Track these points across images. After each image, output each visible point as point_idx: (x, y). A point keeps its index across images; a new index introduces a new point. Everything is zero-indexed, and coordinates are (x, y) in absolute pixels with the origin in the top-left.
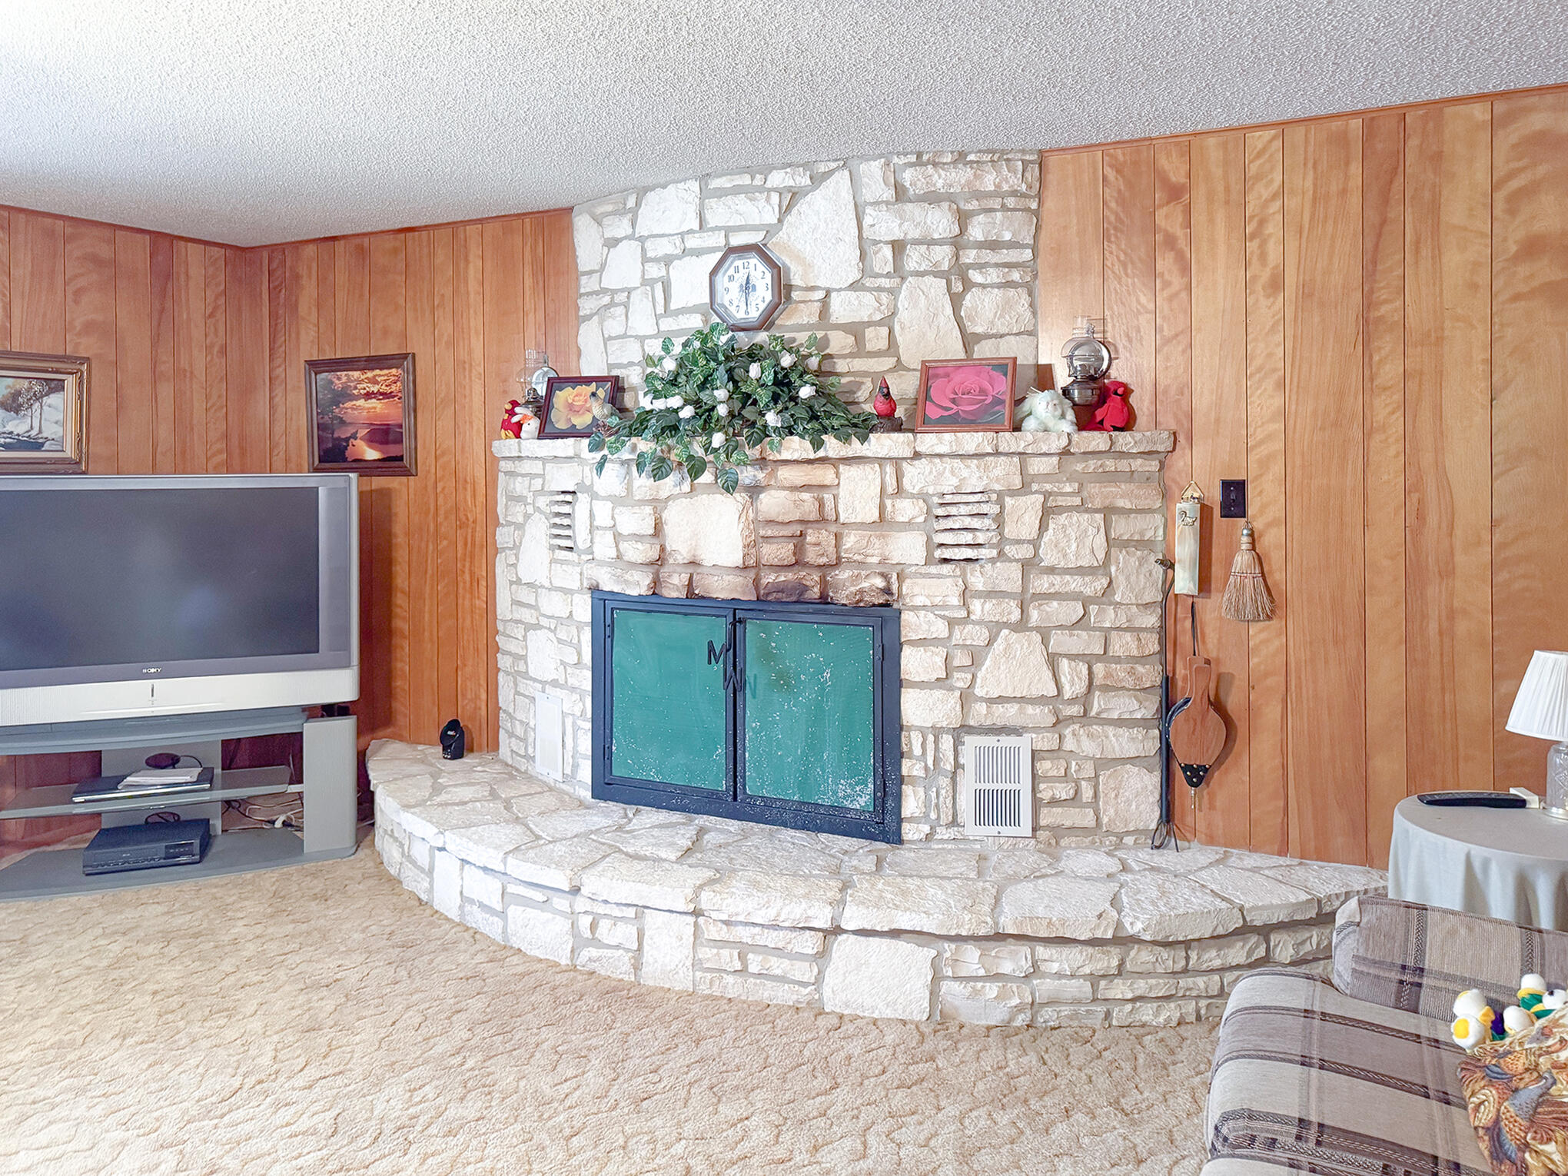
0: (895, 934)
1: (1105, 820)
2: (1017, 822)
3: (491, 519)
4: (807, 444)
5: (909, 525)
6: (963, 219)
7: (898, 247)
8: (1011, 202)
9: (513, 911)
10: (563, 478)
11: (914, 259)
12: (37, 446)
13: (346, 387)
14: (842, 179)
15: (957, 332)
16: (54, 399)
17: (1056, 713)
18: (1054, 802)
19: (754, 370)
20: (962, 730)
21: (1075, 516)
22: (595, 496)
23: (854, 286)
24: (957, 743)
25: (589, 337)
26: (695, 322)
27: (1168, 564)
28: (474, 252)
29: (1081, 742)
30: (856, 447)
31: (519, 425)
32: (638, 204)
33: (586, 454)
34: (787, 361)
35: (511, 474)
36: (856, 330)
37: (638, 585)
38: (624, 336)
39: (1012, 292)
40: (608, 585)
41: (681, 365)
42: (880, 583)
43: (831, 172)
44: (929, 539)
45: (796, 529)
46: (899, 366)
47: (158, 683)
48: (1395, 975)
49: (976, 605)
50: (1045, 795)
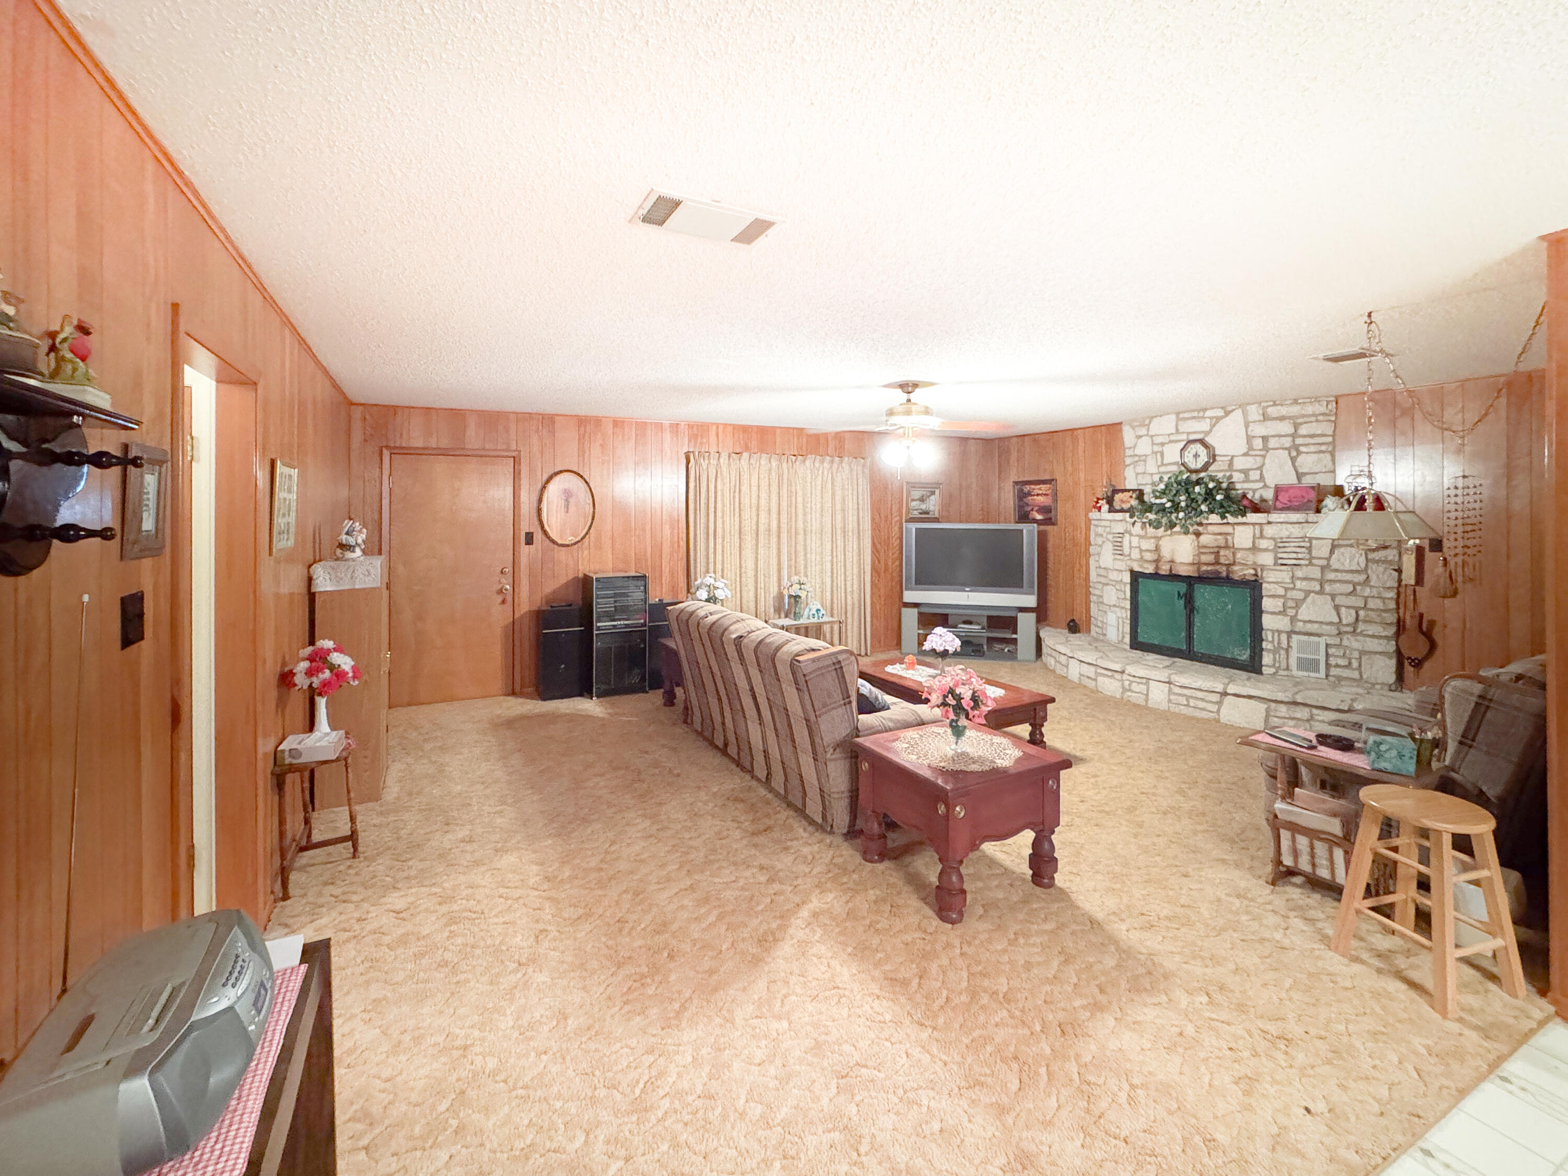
0: (1250, 697)
1: (1365, 677)
2: (1318, 671)
3: (1088, 543)
4: (1219, 517)
5: (1266, 550)
6: (1296, 426)
7: (1265, 439)
8: (1321, 418)
9: (1100, 679)
10: (1120, 528)
11: (1272, 443)
12: (927, 513)
13: (1029, 492)
14: (1239, 413)
15: (1294, 473)
16: (932, 497)
17: (1338, 629)
18: (1337, 666)
19: (1197, 489)
20: (1290, 634)
21: (1349, 549)
22: (1131, 535)
23: (1246, 455)
24: (1289, 637)
25: (1129, 473)
26: (1175, 468)
27: (1399, 571)
28: (1081, 441)
29: (1352, 642)
30: (1240, 519)
31: (1100, 507)
32: (1150, 422)
33: (1128, 519)
34: (1211, 485)
35: (1097, 526)
36: (1245, 472)
37: (1150, 569)
38: (1144, 473)
39: (1322, 455)
40: (1137, 569)
41: (1167, 486)
42: (1252, 572)
43: (1233, 410)
44: (1276, 555)
45: (1216, 550)
46: (1265, 486)
47: (970, 594)
48: (1431, 706)
49: (1299, 584)
50: (1332, 661)
